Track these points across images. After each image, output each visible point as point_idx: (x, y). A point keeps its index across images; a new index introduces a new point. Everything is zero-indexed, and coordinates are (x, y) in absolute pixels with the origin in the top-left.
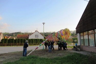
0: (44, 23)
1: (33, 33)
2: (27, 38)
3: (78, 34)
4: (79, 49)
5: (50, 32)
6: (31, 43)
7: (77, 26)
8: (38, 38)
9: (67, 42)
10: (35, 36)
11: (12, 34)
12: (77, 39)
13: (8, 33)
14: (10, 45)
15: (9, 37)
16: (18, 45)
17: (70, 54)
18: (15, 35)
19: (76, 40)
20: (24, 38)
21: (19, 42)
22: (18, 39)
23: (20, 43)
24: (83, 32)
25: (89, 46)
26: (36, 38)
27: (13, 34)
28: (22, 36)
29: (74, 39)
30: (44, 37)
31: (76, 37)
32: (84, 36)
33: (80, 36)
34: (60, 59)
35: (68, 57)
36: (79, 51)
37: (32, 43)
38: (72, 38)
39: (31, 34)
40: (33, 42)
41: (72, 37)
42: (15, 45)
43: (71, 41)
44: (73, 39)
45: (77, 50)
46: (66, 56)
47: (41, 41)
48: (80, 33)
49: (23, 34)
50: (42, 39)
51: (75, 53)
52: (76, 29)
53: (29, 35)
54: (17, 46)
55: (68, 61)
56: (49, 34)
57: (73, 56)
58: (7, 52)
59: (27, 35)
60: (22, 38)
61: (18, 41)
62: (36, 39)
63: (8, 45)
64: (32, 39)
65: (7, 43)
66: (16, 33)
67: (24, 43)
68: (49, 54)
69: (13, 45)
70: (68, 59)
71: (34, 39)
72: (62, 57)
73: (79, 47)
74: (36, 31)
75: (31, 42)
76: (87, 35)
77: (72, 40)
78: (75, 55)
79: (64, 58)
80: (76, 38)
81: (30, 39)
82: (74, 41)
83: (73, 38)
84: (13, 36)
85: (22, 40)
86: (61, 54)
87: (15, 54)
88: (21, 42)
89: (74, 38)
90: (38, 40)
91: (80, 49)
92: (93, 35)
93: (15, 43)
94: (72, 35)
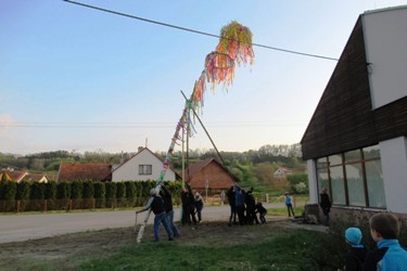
1: (125, 158)
2: (103, 177)
3: (310, 163)
4: (315, 218)
6: (123, 199)
8: (152, 178)
9: (268, 192)
10: (136, 170)
11: (27, 160)
12: (305, 179)
13: (12, 156)
14: (40, 209)
15: (20, 175)
16: (73, 208)
18: (41, 165)
19: (302, 185)
20: (88, 176)
21: (73, 196)
22: (73, 185)
23: (80, 199)
24: (327, 156)
25: (348, 204)
26: (144, 178)
27: (31, 158)
28: (81, 170)
29: (294, 180)
30: (176, 175)
32: (331, 169)
33: (317, 169)
34: (252, 249)
36: (313, 223)
37: (127, 196)
39: (122, 161)
40: (132, 196)
42: (59, 207)
43: (284, 188)
44: (289, 178)
45: (306, 222)
46: (270, 239)
48: (315, 159)
49: (77, 158)
50: (167, 183)
51: (299, 229)
52: (302, 142)
53: (110, 167)
54: (68, 210)
55: (279, 252)
57: (293, 238)
59: (102, 166)
60: (86, 180)
61: (72, 192)
62: (143, 183)
63: (29, 209)
64: (127, 183)
65: (26, 201)
66: (45, 156)
67: (95, 197)
68: (212, 237)
69: (49, 209)
70: (277, 247)
71: (135, 183)
72: (260, 242)
74: (141, 149)
75: (125, 195)
76: (341, 167)
77: (288, 184)
78: (299, 236)
79: (264, 245)
80: (301, 173)
81: (119, 184)
82: (294, 189)
83: (291, 173)
84: (34, 169)
85: (86, 185)
86: (252, 235)
88: (85, 195)
89: (295, 177)
91: (318, 216)
92: (360, 165)
93: (58, 198)
94: (286, 161)
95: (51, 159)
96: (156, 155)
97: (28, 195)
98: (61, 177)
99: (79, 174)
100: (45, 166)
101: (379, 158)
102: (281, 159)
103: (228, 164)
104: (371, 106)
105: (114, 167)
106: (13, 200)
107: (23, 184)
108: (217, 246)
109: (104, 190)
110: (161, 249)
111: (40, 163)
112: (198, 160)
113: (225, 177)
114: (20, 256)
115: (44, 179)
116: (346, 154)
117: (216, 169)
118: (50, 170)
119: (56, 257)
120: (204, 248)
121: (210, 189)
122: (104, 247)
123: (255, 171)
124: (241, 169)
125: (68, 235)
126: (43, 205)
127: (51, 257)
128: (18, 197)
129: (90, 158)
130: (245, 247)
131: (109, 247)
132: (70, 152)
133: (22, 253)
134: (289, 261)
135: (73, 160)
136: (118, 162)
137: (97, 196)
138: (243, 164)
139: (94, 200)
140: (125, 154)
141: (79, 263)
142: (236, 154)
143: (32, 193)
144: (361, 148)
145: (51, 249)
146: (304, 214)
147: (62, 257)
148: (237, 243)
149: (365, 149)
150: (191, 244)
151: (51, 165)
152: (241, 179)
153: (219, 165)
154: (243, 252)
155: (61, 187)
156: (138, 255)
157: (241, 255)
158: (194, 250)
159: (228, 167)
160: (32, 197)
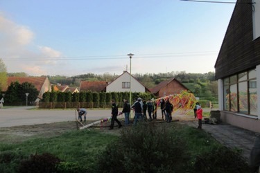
0: (131, 56)
3: (219, 81)
7: (218, 59)
11: (72, 79)
13: (65, 77)
15: (64, 88)
21: (81, 100)
23: (84, 102)
32: (231, 86)
52: (215, 67)
58: (48, 121)
64: (113, 93)
67: (93, 101)
73: (216, 113)
85: (88, 94)
87: (62, 125)
88: (88, 100)
98: (81, 89)
109: (99, 97)
115: (77, 91)
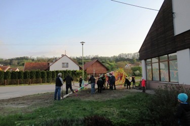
1: (56, 60)
2: (45, 69)
3: (143, 61)
5: (88, 56)
6: (55, 78)
8: (68, 69)
10: (61, 65)
11: (9, 61)
12: (139, 69)
13: (2, 59)
14: (16, 84)
15: (6, 68)
16: (32, 83)
17: (130, 94)
18: (16, 64)
19: (138, 72)
20: (38, 68)
21: (32, 78)
22: (31, 72)
23: (34, 79)
24: (151, 58)
25: (160, 80)
26: (65, 69)
27: (11, 60)
28: (34, 65)
29: (134, 70)
30: (80, 67)
31: (139, 65)
32: (153, 64)
33: (146, 64)
34: (116, 102)
35: (128, 98)
38: (130, 68)
39: (54, 61)
41: (130, 65)
42: (25, 83)
43: (129, 73)
44: (132, 69)
46: (124, 97)
47: (74, 75)
48: (145, 60)
49: (33, 60)
50: (75, 71)
52: (139, 52)
53: (49, 64)
54: (29, 84)
55: (129, 103)
56: (87, 60)
57: (135, 96)
59: (45, 63)
60: (37, 70)
61: (31, 76)
63: (10, 84)
65: (9, 80)
66: (18, 59)
67: (42, 78)
68: (97, 96)
69: (21, 84)
70: (128, 101)
72: (120, 99)
74: (63, 56)
76: (158, 63)
77: (131, 71)
79: (122, 100)
80: (137, 66)
81: (53, 72)
82: (134, 74)
83: (133, 66)
84: (13, 65)
85: (37, 72)
86: (115, 95)
88: (37, 77)
89: (135, 68)
90: (69, 72)
92: (167, 62)
93: (24, 78)
94: (131, 61)
95: (21, 61)
96: (70, 58)
97: (10, 77)
98: (26, 69)
99: (34, 67)
100: (18, 64)
101: (176, 59)
102: (128, 60)
103: (104, 63)
104: (173, 34)
105: (50, 64)
106: (3, 80)
107: (7, 72)
108: (99, 100)
109: (46, 74)
110: (73, 102)
111: (16, 62)
112: (90, 61)
113: (103, 68)
114: (6, 106)
115: (18, 70)
116: (160, 57)
117: (98, 64)
118: (21, 65)
119: (23, 106)
120: (93, 102)
121: (95, 74)
122: (46, 101)
123: (116, 66)
124: (110, 65)
125: (29, 96)
126: (17, 82)
127: (21, 106)
128: (5, 78)
129: (39, 60)
130: (113, 101)
131: (48, 101)
132: (29, 57)
133: (7, 105)
134: (133, 108)
135: (31, 61)
136: (52, 62)
137: (43, 77)
138: (111, 62)
139: (41, 79)
140: (56, 58)
141: (33, 109)
142: (107, 58)
143: (12, 76)
144: (168, 54)
145: (21, 102)
146: (139, 85)
147: (26, 106)
148: (109, 99)
149: (169, 55)
150: (87, 100)
151: (21, 63)
152: (110, 69)
153: (100, 63)
154: (112, 103)
155: (25, 73)
156: (62, 105)
157: (111, 105)
158: (89, 102)
159: (104, 64)
160: (12, 78)
